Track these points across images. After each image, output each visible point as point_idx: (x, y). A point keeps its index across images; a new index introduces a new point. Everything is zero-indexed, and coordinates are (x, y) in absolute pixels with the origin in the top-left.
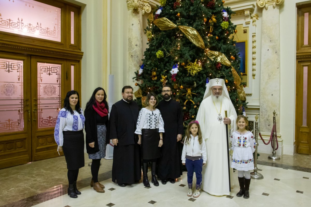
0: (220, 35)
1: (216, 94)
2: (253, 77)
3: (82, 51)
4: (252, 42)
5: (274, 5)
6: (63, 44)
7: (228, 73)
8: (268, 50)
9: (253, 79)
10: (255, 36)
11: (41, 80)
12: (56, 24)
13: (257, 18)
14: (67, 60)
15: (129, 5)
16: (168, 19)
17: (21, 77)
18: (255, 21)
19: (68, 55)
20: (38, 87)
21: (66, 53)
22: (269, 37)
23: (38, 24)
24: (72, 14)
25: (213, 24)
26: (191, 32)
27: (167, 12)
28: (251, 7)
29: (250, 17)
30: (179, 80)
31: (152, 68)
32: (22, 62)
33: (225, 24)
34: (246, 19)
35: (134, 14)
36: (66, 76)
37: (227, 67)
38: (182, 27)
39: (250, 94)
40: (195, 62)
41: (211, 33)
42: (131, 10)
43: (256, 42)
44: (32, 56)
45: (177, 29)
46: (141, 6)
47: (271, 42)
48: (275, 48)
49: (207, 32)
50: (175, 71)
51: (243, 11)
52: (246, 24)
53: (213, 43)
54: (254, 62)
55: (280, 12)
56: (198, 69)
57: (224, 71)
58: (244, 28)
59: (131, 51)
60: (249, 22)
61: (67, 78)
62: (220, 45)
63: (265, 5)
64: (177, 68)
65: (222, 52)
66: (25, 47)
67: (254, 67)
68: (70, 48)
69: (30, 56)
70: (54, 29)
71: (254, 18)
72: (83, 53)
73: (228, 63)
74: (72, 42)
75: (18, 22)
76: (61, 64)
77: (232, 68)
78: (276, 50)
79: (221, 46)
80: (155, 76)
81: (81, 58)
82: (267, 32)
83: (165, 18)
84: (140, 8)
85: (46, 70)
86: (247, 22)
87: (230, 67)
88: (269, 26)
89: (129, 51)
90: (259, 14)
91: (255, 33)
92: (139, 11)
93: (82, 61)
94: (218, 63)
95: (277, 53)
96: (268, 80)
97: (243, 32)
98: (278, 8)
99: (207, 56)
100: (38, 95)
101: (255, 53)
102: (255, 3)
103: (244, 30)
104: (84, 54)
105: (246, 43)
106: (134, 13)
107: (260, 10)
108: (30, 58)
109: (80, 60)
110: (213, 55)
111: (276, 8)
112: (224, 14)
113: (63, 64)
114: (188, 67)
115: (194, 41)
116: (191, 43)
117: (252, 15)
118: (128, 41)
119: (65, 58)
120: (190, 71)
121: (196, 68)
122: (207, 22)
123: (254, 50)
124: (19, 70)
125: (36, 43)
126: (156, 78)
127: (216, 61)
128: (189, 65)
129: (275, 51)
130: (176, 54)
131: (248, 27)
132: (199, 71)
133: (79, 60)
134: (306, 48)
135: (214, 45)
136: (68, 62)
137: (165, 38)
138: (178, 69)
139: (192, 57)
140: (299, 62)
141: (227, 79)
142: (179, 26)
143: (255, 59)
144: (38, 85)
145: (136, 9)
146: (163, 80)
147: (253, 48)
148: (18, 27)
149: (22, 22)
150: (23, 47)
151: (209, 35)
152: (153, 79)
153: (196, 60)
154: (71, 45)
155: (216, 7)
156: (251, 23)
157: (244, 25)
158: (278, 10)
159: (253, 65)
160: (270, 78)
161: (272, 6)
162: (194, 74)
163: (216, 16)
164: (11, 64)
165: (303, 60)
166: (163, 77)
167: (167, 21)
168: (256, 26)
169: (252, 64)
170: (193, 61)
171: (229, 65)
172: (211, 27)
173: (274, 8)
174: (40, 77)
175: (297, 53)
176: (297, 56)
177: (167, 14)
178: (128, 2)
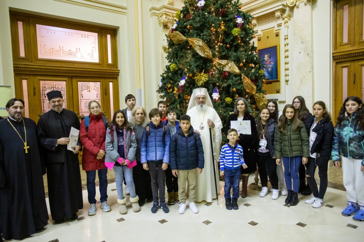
0: (231, 43)
1: (200, 103)
2: (286, 84)
3: (119, 69)
4: (284, 45)
5: (305, 2)
6: (101, 64)
7: (237, 81)
8: (300, 53)
9: (286, 85)
10: (287, 38)
11: (82, 96)
12: (93, 48)
13: (289, 19)
14: (105, 78)
15: (160, 22)
16: (179, 33)
17: (64, 95)
18: (287, 22)
19: (108, 73)
20: (80, 103)
21: (103, 72)
22: (300, 38)
23: (77, 49)
24: (109, 36)
25: (222, 32)
26: (197, 43)
27: (180, 26)
28: (281, 7)
29: (281, 18)
30: (186, 91)
31: (168, 81)
32: (65, 82)
33: (235, 31)
34: (277, 21)
35: (165, 30)
36: (105, 92)
37: (236, 75)
38: (190, 39)
39: (284, 101)
40: (202, 72)
41: (221, 42)
42: (162, 26)
43: (289, 45)
44: (73, 77)
45: (187, 42)
46: (171, 21)
47: (303, 43)
48: (307, 50)
49: (216, 42)
50: (182, 82)
51: (273, 13)
52: (278, 26)
53: (223, 51)
54: (286, 67)
55: (313, 8)
56: (205, 79)
57: (233, 79)
58: (276, 31)
59: (164, 65)
60: (281, 24)
61: (106, 93)
62: (230, 53)
63: (296, 4)
64: (185, 79)
65: (232, 61)
66: (65, 70)
67: (287, 72)
68: (107, 67)
69: (72, 77)
70: (92, 52)
71: (286, 19)
72: (119, 70)
73: (237, 70)
74: (110, 62)
75: (59, 50)
76: (100, 82)
77: (242, 75)
78: (309, 52)
79: (232, 54)
80: (170, 88)
81: (118, 75)
82: (298, 33)
83: (178, 32)
84: (169, 23)
85: (86, 88)
86: (279, 24)
87: (240, 75)
88: (300, 26)
89: (162, 65)
90: (291, 13)
91: (287, 36)
92: (169, 27)
93: (119, 78)
94: (225, 72)
95: (309, 55)
96: (300, 85)
97: (275, 35)
98: (309, 5)
99: (215, 66)
100: (80, 109)
101: (288, 57)
102: (285, 3)
103: (276, 33)
104: (120, 72)
105: (278, 47)
106: (164, 28)
107: (292, 9)
108: (71, 79)
109: (118, 77)
110: (220, 64)
111: (307, 5)
112: (237, 20)
113: (101, 82)
114: (195, 78)
115: (200, 52)
116: (197, 54)
117: (283, 16)
118: (161, 56)
119: (103, 76)
120: (198, 81)
121: (203, 78)
122: (216, 31)
123: (287, 54)
124: (62, 90)
125: (76, 66)
126: (171, 90)
127: (222, 71)
128: (197, 75)
129: (306, 53)
130: (186, 66)
131: (280, 29)
132: (205, 81)
133: (116, 77)
134: (345, 46)
135: (224, 54)
136: (106, 80)
137: (178, 51)
138: (185, 81)
139: (201, 67)
140: (337, 63)
141: (235, 88)
142: (188, 39)
143: (288, 63)
144: (80, 101)
145: (165, 24)
146: (176, 91)
147: (285, 51)
148: (60, 54)
149: (63, 49)
150: (64, 70)
151: (219, 43)
152: (169, 91)
153: (204, 70)
154: (109, 65)
155: (229, 14)
156: (283, 24)
157: (276, 28)
158: (310, 7)
159: (286, 70)
160: (302, 83)
161: (303, 3)
162: (200, 85)
163: (225, 24)
164: (55, 84)
165: (341, 60)
166: (176, 89)
167: (179, 34)
168: (288, 27)
169: (284, 69)
170: (201, 72)
171: (238, 73)
172: (220, 35)
173: (306, 5)
174: (81, 94)
175: (333, 53)
176: (333, 57)
177: (180, 28)
178: (159, 19)
